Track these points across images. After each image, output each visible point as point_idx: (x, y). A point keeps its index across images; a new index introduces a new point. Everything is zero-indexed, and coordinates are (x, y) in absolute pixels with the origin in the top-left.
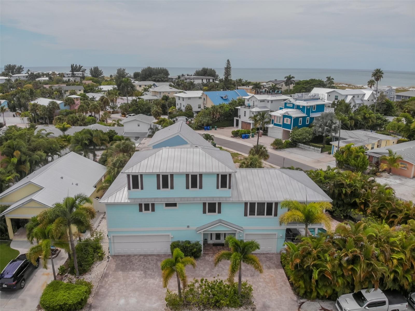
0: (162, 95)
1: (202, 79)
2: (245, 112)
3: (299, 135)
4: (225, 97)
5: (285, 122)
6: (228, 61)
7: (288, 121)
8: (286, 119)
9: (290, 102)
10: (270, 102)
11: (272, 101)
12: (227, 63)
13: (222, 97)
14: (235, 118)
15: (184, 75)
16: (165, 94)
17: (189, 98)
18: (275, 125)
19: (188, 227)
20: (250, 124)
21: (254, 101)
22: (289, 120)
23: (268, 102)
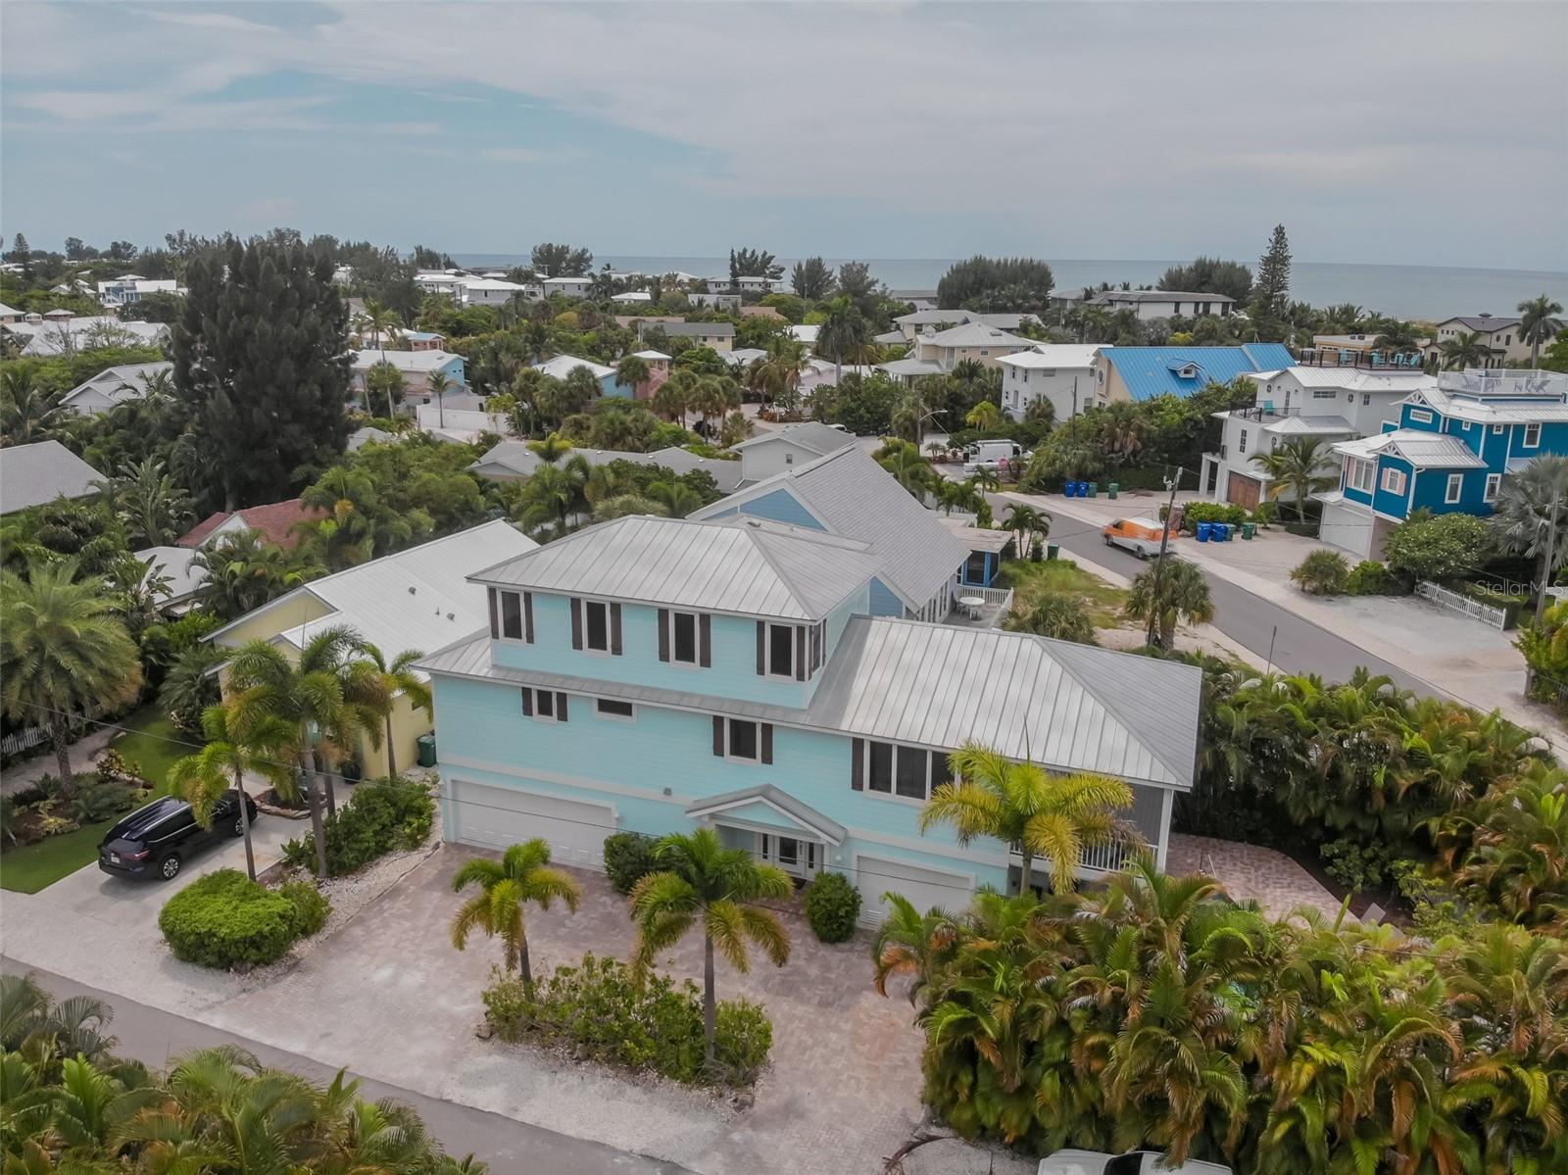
0: (958, 357)
1: (1177, 304)
2: (1244, 433)
3: (1420, 545)
4: (1186, 372)
5: (1386, 487)
6: (1280, 232)
7: (1395, 483)
8: (1388, 471)
9: (1423, 402)
10: (1358, 401)
11: (1367, 397)
12: (1273, 238)
13: (1174, 373)
14: (1207, 457)
15: (1110, 286)
16: (968, 355)
17: (1050, 372)
18: (1350, 494)
19: (668, 792)
20: (1259, 483)
21: (1288, 393)
22: (1401, 476)
23: (1351, 398)
